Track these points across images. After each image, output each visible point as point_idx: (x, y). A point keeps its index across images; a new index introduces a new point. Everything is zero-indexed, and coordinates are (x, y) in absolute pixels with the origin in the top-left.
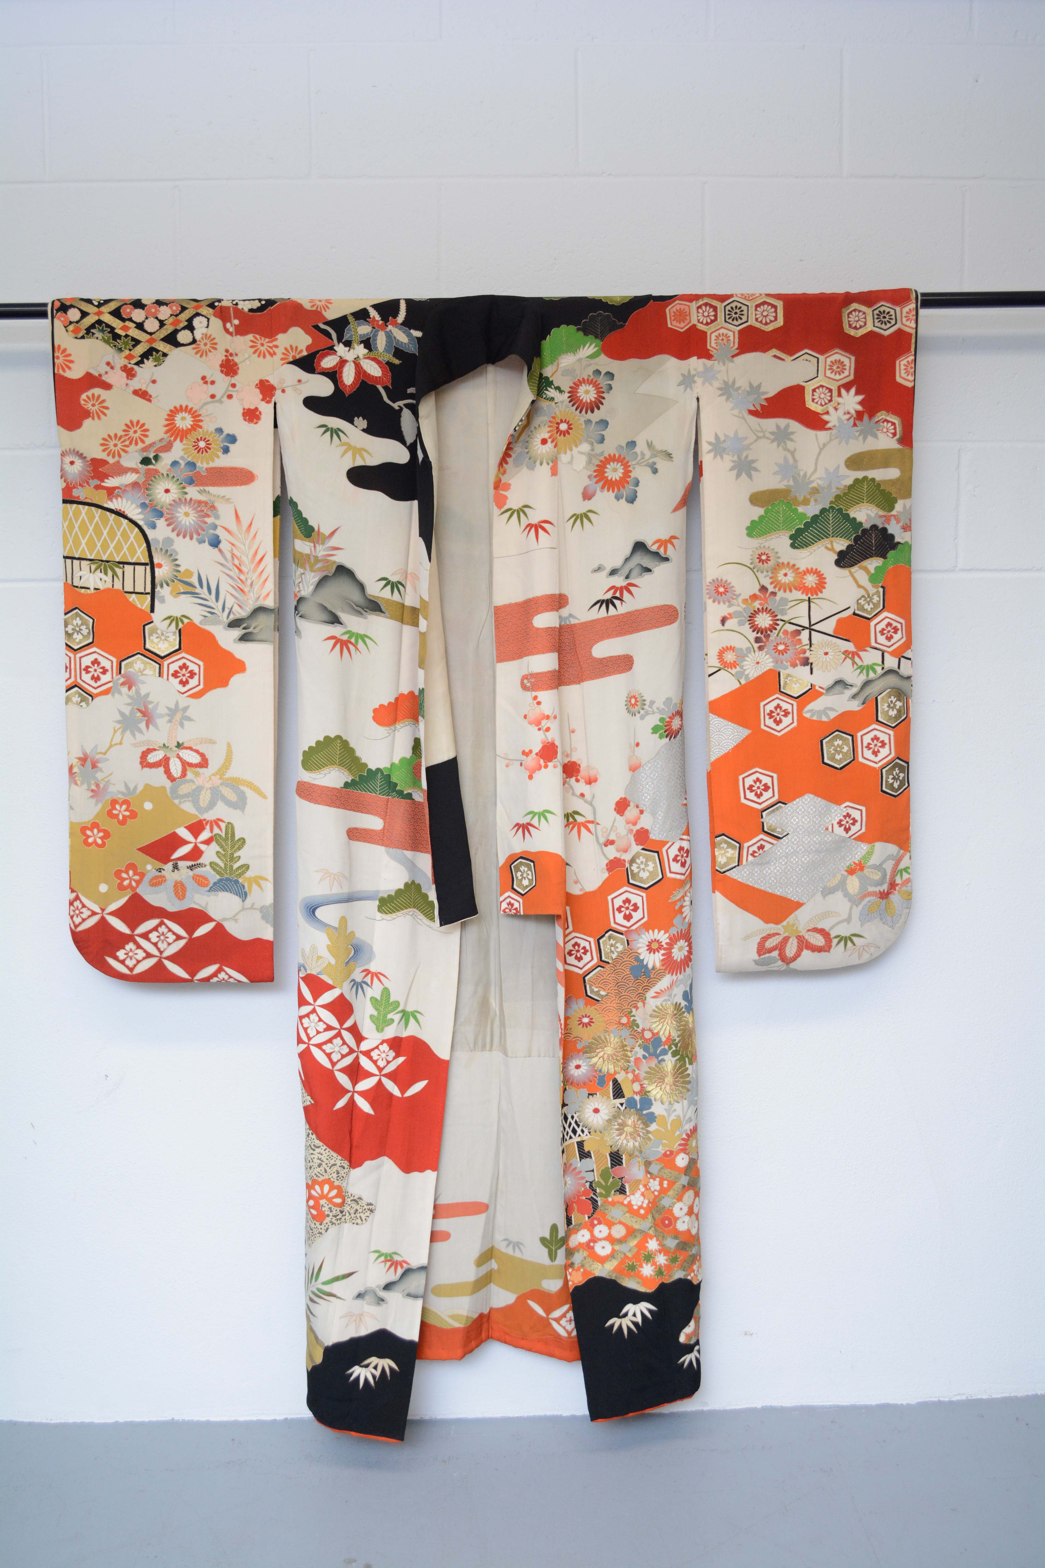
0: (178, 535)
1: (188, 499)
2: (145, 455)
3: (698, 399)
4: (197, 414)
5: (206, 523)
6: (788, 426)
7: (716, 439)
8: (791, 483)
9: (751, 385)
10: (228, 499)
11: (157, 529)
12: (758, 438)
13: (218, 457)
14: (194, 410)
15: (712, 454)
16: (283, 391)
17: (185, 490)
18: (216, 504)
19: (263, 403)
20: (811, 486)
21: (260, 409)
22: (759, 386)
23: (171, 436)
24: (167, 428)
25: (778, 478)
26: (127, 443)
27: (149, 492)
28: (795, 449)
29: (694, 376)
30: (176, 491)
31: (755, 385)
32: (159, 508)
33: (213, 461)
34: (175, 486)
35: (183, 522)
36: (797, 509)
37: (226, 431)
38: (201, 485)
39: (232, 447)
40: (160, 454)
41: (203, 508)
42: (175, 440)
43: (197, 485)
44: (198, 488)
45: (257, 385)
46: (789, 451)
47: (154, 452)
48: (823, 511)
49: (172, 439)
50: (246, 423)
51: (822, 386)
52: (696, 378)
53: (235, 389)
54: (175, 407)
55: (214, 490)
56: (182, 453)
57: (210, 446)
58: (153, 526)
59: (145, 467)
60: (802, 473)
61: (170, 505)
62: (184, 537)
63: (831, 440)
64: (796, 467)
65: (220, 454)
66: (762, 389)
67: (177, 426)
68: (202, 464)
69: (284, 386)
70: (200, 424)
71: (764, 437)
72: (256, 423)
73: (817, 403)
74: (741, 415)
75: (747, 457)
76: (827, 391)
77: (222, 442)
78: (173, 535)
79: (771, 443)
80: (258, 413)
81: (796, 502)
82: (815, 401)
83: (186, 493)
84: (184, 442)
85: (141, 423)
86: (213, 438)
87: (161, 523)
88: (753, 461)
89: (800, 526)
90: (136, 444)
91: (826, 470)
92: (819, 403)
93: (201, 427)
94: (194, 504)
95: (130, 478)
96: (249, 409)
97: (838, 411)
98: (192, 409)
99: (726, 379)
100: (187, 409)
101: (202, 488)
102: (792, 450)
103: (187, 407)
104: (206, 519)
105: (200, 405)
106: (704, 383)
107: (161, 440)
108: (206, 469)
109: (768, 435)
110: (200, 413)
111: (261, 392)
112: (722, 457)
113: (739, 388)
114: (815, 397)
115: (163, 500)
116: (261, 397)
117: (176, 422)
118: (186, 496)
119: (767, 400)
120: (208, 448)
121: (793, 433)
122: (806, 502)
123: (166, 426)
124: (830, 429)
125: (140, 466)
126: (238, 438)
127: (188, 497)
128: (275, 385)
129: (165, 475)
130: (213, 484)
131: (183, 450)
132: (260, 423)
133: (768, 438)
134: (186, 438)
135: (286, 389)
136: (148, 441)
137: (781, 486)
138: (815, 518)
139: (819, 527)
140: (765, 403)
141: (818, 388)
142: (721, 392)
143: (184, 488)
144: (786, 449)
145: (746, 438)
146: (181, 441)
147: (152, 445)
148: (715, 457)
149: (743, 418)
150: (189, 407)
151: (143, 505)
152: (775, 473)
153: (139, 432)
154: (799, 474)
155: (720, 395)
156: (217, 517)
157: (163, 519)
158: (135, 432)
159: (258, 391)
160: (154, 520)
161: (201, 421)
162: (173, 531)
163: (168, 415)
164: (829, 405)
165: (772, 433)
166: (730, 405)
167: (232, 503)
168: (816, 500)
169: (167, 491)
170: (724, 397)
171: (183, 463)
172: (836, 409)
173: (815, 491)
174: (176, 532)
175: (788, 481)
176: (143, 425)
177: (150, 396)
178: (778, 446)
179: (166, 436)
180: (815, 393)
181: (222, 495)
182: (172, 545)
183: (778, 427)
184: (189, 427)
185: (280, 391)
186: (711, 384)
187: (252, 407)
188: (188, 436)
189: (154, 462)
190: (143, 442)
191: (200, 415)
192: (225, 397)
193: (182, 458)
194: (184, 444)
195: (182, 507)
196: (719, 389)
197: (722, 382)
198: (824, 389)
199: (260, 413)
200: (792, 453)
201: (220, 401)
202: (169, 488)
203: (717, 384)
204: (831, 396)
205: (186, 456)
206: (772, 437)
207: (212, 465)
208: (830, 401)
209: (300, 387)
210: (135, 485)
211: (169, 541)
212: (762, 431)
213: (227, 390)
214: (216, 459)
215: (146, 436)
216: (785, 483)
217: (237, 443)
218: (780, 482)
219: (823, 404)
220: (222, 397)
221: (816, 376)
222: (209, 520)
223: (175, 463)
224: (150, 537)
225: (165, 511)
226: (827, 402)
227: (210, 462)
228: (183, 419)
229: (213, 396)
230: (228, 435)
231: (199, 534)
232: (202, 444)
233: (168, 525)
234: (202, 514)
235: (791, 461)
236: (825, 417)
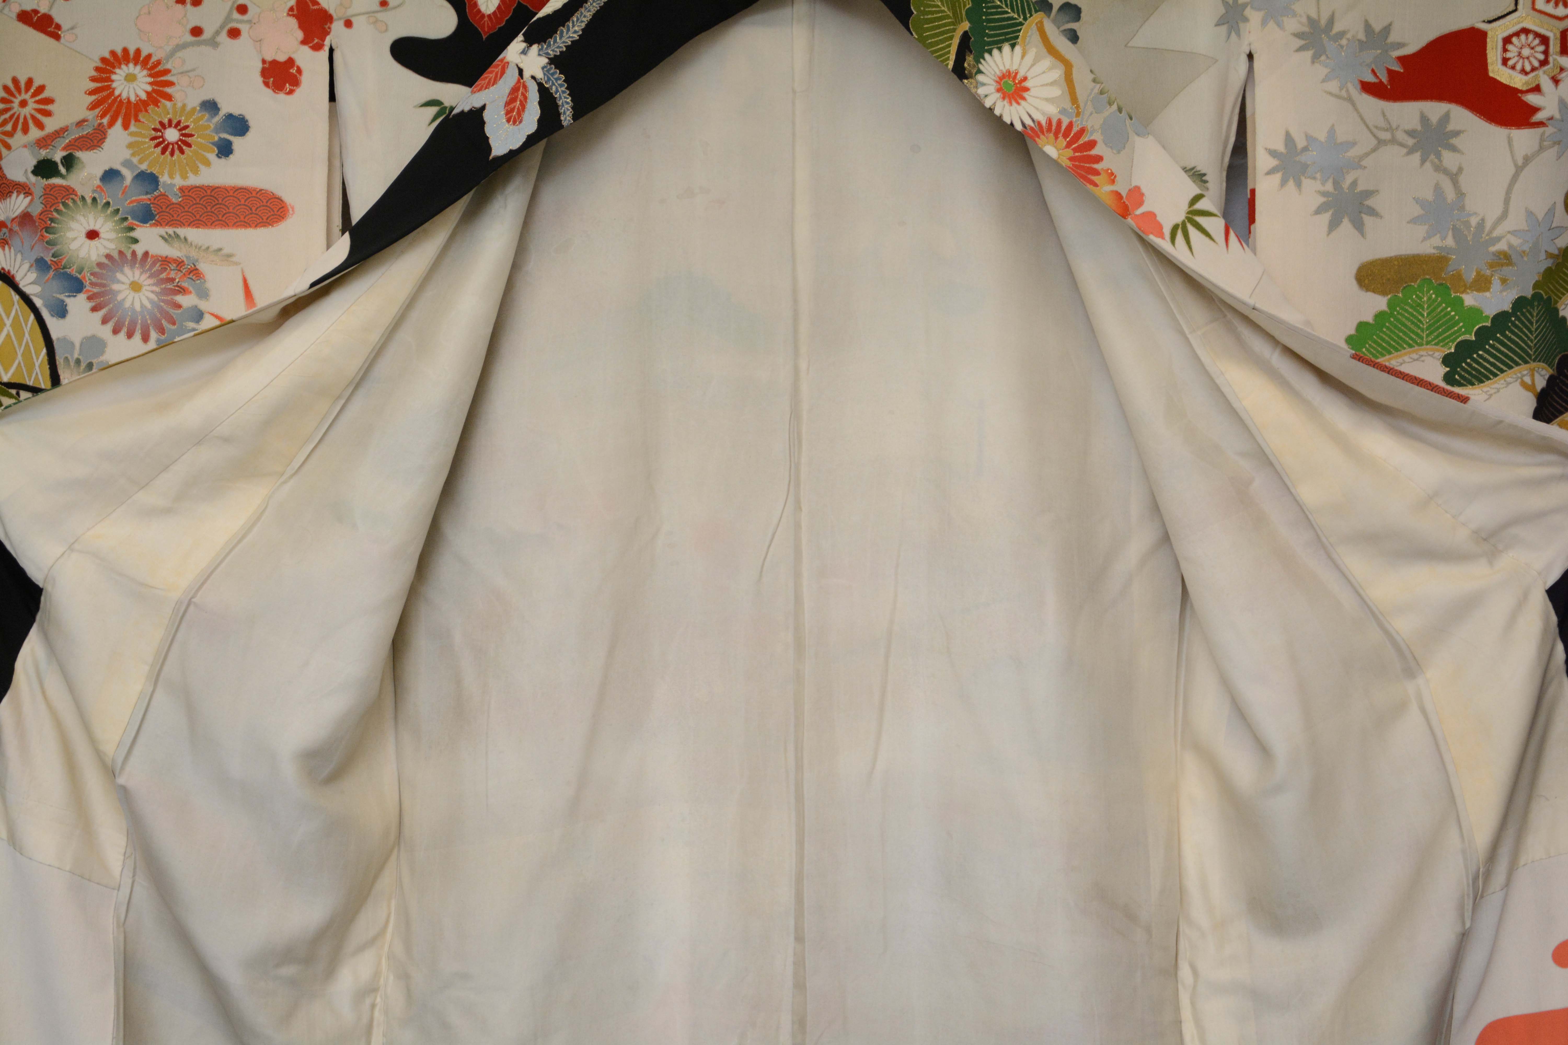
0: (116, 331)
1: (140, 253)
2: (43, 153)
3: (1250, 56)
4: (160, 68)
5: (179, 306)
6: (1446, 118)
7: (1286, 145)
8: (1450, 242)
9: (1368, 27)
10: (230, 256)
11: (69, 317)
12: (1381, 143)
13: (208, 163)
14: (154, 59)
15: (1277, 177)
16: (348, 24)
17: (133, 234)
18: (202, 267)
19: (306, 49)
20: (1493, 249)
21: (299, 62)
22: (1387, 30)
23: (102, 117)
24: (93, 98)
25: (1421, 230)
26: (9, 127)
27: (51, 236)
28: (1460, 169)
29: (1245, 6)
30: (113, 235)
31: (1377, 27)
32: (73, 271)
33: (196, 171)
34: (110, 225)
35: (127, 304)
36: (1461, 301)
37: (226, 108)
38: (169, 224)
39: (237, 142)
40: (79, 154)
41: (172, 275)
42: (111, 124)
43: (159, 224)
44: (162, 231)
45: (291, 9)
46: (1446, 172)
47: (64, 149)
48: (1520, 303)
49: (105, 121)
50: (269, 92)
51: (1526, 31)
52: (1248, 12)
53: (245, 17)
54: (113, 53)
55: (192, 234)
56: (127, 154)
57: (189, 140)
58: (61, 312)
59: (44, 182)
60: (1474, 221)
61: (100, 265)
62: (130, 335)
63: (1542, 149)
64: (1462, 208)
65: (212, 157)
66: (1393, 38)
67: (117, 93)
68: (171, 177)
69: (350, 12)
70: (168, 90)
71: (1393, 141)
72: (291, 92)
73: (1513, 68)
74: (1344, 93)
75: (1354, 183)
76: (1537, 41)
77: (217, 130)
78: (105, 332)
79: (1409, 153)
80: (293, 71)
81: (1459, 282)
82: (1510, 63)
83: (136, 241)
84: (132, 128)
85: (36, 84)
86: (195, 121)
87: (78, 305)
88: (1369, 194)
89: (1467, 337)
90: (26, 130)
91: (1530, 214)
92: (1519, 67)
93: (169, 98)
94: (154, 264)
95: (18, 204)
96: (274, 63)
97: (1561, 85)
98: (149, 56)
99: (1314, 15)
100: (138, 58)
101: (170, 231)
102: (1454, 170)
103: (138, 52)
104: (179, 299)
105: (168, 49)
106: (1264, 23)
107: (80, 123)
108: (181, 189)
109: (1401, 136)
110: (168, 66)
111: (301, 26)
112: (1299, 185)
113: (1342, 34)
114: (1508, 55)
115: (83, 254)
116: (300, 35)
117: (114, 85)
118: (135, 247)
119: (1402, 59)
120: (183, 144)
121: (1457, 133)
122: (1482, 284)
123: (92, 93)
124: (1541, 124)
125: (33, 178)
126: (251, 123)
127: (140, 249)
128: (332, 11)
129: (89, 201)
130: (196, 223)
131: (130, 146)
132: (299, 91)
133: (1402, 145)
134: (137, 120)
135: (353, 20)
136: (51, 125)
137: (1427, 248)
138: (1501, 319)
139: (1510, 339)
140: (1397, 68)
141: (1517, 34)
142: (1301, 42)
143: (131, 229)
144: (1439, 168)
145: (1354, 144)
146: (126, 126)
147: (59, 133)
148: (1284, 182)
149: (1350, 99)
150: (144, 54)
151: (41, 265)
152: (1414, 221)
153: (32, 106)
154: (1467, 224)
155: (1301, 49)
156: (204, 294)
157: (82, 297)
158: (23, 104)
159: (293, 22)
160: (62, 297)
161: (171, 84)
162: (104, 321)
163: (97, 69)
164: (1540, 72)
165: (1411, 133)
166: (1321, 71)
167: (237, 264)
168: (1504, 281)
169: (92, 235)
170: (1308, 54)
171: (128, 175)
172: (1556, 81)
173: (1504, 259)
174: (110, 326)
175: (1444, 238)
176: (41, 89)
177: (58, 27)
178: (1423, 161)
179: (91, 115)
180: (1510, 47)
181: (215, 246)
182: (102, 352)
183: (1424, 119)
184: (144, 96)
185: (342, 23)
186: (1280, 25)
187: (282, 58)
188: (140, 117)
189: (63, 170)
190: (40, 126)
191: (167, 72)
192: (224, 33)
193: (127, 164)
194: (132, 134)
195: (127, 270)
196: (1298, 35)
197: (1304, 20)
198: (1531, 37)
199: (299, 71)
200: (1454, 178)
201: (213, 43)
202: (96, 228)
203: (1293, 25)
204: (1546, 53)
205: (135, 160)
206: (1411, 142)
207: (193, 180)
208: (1544, 63)
209: (384, 16)
210: (25, 218)
211: (95, 344)
212: (1390, 129)
213: (228, 19)
214: (202, 168)
215: (48, 114)
216: (1436, 241)
217: (249, 135)
218: (1425, 239)
219: (1528, 68)
220: (217, 33)
221: (1512, 8)
222: (186, 301)
223: (111, 175)
224: (54, 335)
225: (88, 278)
226: (1536, 64)
227: (190, 175)
228: (130, 78)
229: (197, 31)
230: (230, 116)
231: (162, 330)
232: (172, 135)
233: (94, 309)
234: (170, 286)
235: (1450, 194)
236: (1532, 99)
